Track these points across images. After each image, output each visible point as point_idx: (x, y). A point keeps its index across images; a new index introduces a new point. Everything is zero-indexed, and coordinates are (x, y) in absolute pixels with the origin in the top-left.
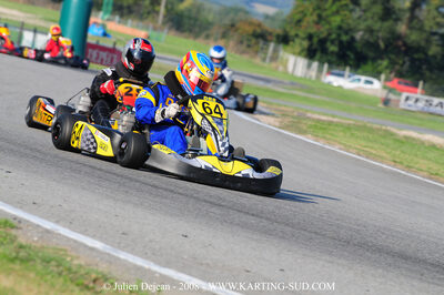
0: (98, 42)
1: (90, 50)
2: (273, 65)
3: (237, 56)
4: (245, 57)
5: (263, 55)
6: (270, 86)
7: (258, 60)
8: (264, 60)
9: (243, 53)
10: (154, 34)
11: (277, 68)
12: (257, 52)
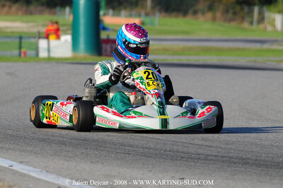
0: (108, 36)
1: (104, 46)
2: (261, 26)
3: (226, 24)
4: (234, 24)
5: (250, 20)
6: (266, 46)
7: (246, 25)
8: (252, 23)
9: (230, 21)
10: (147, 20)
11: (265, 29)
12: (243, 18)
